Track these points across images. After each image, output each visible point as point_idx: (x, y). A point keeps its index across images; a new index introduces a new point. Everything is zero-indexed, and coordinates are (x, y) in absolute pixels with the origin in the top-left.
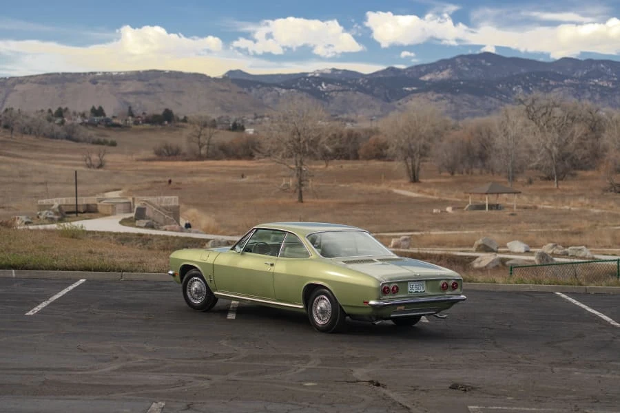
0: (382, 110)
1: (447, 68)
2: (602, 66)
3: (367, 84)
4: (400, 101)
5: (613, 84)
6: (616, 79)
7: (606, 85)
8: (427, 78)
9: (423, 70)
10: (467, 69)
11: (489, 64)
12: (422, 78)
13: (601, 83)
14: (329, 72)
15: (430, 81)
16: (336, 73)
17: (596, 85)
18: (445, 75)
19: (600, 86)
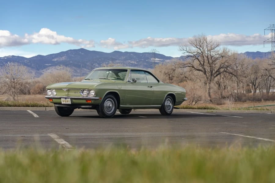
0: (35, 74)
1: (64, 55)
2: (132, 54)
3: (28, 63)
4: (44, 70)
5: (136, 63)
6: (138, 60)
7: (134, 63)
8: (55, 60)
9: (53, 56)
10: (73, 56)
11: (83, 54)
12: (53, 60)
13: (131, 62)
14: (11, 57)
15: (57, 61)
16: (14, 58)
17: (129, 63)
18: (64, 58)
19: (131, 63)
